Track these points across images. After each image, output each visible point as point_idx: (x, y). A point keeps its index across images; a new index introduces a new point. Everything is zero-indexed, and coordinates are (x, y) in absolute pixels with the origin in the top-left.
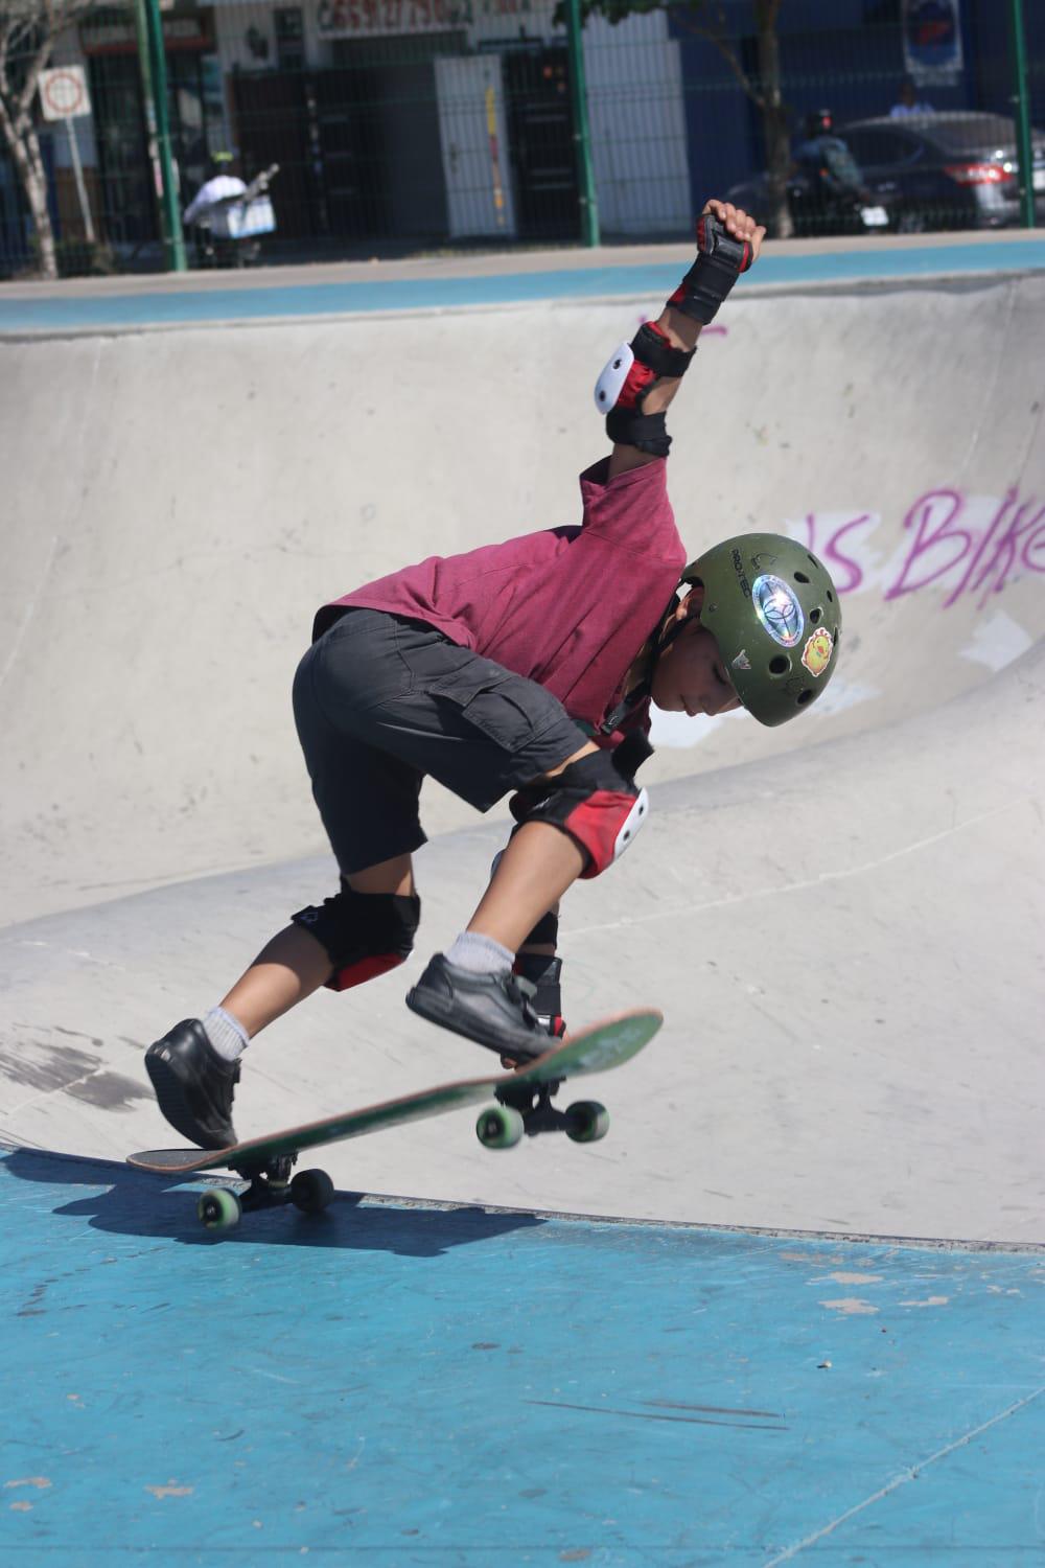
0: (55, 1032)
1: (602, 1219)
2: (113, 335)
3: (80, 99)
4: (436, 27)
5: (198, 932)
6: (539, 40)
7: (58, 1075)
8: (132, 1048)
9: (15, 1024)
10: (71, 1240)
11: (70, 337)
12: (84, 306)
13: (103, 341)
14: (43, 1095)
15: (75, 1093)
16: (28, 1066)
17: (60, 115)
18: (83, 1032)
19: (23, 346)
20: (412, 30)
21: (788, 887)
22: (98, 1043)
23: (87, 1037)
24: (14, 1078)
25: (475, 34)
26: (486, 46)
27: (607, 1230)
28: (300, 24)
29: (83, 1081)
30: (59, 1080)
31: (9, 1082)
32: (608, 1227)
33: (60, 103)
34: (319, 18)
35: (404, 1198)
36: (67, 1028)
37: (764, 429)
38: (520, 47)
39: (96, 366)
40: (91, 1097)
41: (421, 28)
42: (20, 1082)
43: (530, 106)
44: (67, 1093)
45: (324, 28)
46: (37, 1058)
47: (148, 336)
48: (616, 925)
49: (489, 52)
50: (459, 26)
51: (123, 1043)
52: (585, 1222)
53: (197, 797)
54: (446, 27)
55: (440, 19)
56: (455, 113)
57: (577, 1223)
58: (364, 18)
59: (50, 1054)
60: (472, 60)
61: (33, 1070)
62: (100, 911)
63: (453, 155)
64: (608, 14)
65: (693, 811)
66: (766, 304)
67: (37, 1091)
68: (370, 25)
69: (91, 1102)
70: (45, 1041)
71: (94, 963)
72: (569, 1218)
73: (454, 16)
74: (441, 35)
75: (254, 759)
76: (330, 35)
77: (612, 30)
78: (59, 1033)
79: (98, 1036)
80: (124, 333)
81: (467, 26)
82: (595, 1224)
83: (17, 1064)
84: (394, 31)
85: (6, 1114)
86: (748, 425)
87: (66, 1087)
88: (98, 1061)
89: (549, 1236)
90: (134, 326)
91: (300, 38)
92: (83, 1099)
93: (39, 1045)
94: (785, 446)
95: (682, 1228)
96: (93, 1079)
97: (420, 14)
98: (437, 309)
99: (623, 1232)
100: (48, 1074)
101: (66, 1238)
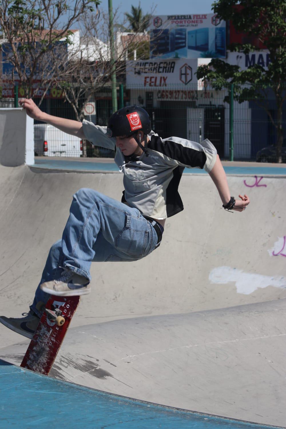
0: (87, 356)
1: (253, 423)
2: (105, 173)
3: (93, 111)
4: (188, 100)
5: (125, 333)
6: (215, 105)
7: (87, 368)
8: (107, 362)
9: (76, 353)
10: (110, 416)
11: (94, 173)
12: (97, 165)
13: (102, 175)
14: (83, 373)
15: (91, 373)
16: (79, 365)
17: (88, 114)
18: (94, 357)
19: (82, 174)
20: (182, 100)
21: (281, 335)
22: (98, 360)
23: (95, 358)
24: (75, 368)
25: (198, 103)
26: (201, 106)
27: (255, 426)
28: (153, 96)
29: (93, 370)
30: (87, 369)
31: (74, 368)
32: (255, 425)
33: (88, 112)
34: (158, 94)
35: (199, 412)
36: (90, 356)
37: (274, 213)
38: (210, 107)
39: (100, 181)
40: (95, 374)
41: (184, 100)
42: (77, 369)
43: (211, 123)
44: (89, 373)
45: (159, 98)
46: (82, 363)
47: (114, 174)
48: (235, 341)
49: (202, 108)
50: (194, 100)
51: (104, 361)
52: (249, 423)
53: (117, 296)
54: (191, 100)
55: (189, 98)
56: (191, 123)
57: (247, 424)
58: (169, 96)
59: (85, 362)
60: (197, 109)
61: (81, 366)
62: (99, 325)
63: (190, 133)
64: (238, 101)
65: (256, 312)
66: (278, 180)
67: (81, 372)
68: (171, 98)
69: (95, 376)
70: (84, 359)
71: (98, 339)
72: (244, 422)
73: (193, 97)
74: (190, 102)
75: (133, 287)
76: (160, 100)
77: (239, 104)
78: (88, 357)
79: (98, 359)
80: (108, 173)
81: (196, 100)
82: (251, 424)
83: (76, 364)
84: (177, 100)
85: (73, 377)
86: (270, 211)
87: (89, 371)
88: (98, 365)
89: (239, 426)
90: (111, 171)
91: (152, 100)
92: (93, 375)
93: (82, 360)
94: (280, 217)
95: (275, 427)
96: (96, 370)
97: (184, 96)
98: (191, 174)
99: (260, 427)
100: (84, 368)
101: (109, 415)
